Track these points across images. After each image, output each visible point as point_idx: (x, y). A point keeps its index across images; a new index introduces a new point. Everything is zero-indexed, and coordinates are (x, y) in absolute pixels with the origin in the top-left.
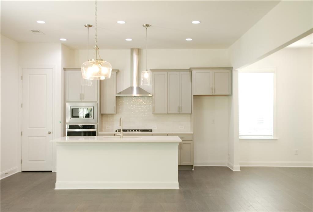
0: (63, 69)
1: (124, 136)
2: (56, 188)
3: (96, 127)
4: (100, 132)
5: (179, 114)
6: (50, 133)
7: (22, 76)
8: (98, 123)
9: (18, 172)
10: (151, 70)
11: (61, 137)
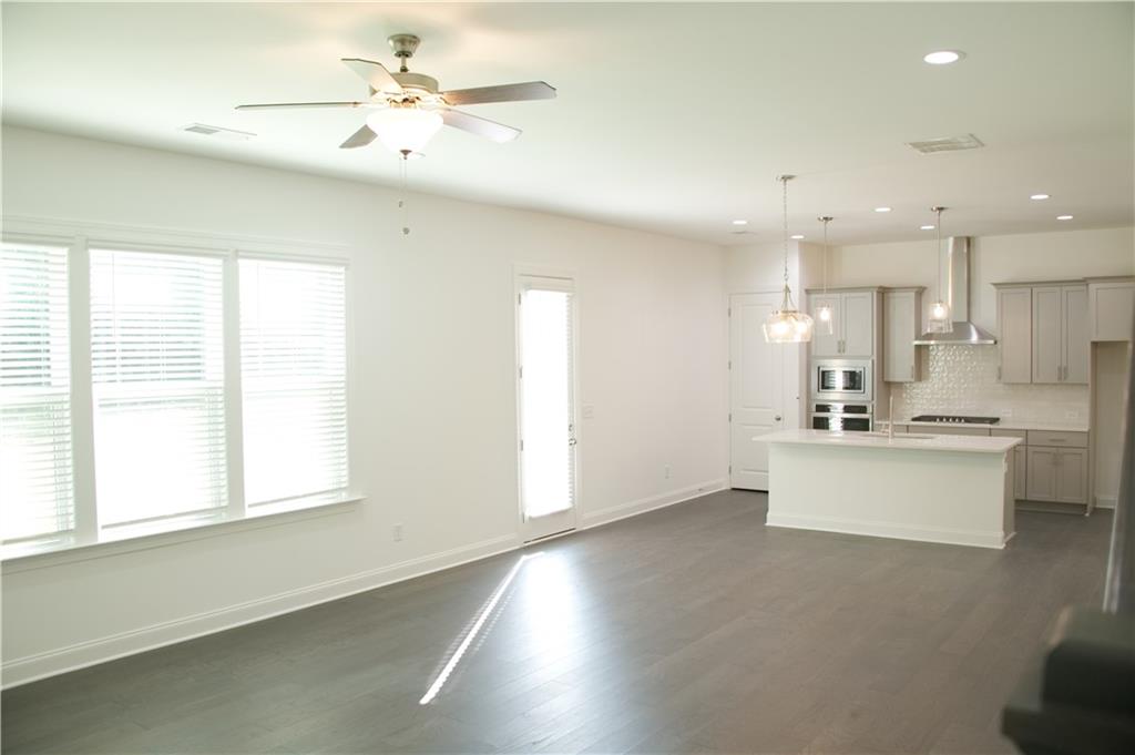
0: (803, 292)
1: (896, 434)
2: (767, 524)
3: (870, 410)
4: (878, 419)
5: (1061, 384)
6: (779, 419)
7: (730, 310)
8: (874, 402)
9: (724, 488)
10: (995, 284)
11: (800, 427)
